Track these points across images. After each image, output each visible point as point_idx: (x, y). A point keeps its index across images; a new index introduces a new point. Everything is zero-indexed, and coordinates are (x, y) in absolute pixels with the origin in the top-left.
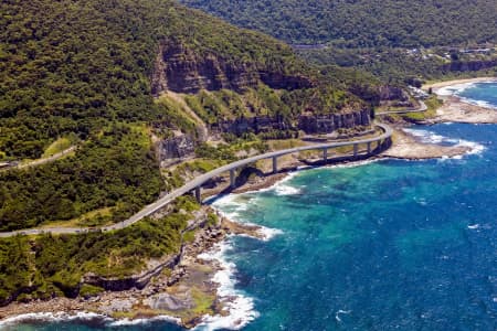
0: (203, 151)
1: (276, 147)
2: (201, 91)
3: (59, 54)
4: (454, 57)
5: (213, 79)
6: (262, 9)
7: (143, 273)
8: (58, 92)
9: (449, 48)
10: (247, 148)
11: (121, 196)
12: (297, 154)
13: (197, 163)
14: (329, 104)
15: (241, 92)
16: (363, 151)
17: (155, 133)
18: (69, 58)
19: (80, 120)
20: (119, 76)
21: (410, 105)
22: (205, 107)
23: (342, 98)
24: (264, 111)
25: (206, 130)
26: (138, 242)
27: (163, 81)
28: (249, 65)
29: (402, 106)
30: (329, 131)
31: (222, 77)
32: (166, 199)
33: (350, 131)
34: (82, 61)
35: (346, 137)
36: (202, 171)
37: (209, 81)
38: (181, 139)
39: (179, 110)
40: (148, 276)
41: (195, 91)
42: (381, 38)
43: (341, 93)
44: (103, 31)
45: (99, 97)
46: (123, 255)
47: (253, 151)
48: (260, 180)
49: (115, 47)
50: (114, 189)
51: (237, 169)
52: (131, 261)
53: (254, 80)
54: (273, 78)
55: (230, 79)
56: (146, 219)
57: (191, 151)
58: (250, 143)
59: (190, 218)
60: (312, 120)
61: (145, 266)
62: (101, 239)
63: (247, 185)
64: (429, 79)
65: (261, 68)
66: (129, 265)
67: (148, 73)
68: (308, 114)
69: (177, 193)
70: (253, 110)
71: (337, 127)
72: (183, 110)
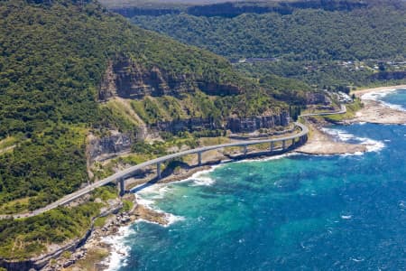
0: (138, 147)
1: (206, 143)
2: (145, 98)
3: (22, 68)
4: (381, 68)
5: (157, 87)
6: (230, 30)
7: (42, 256)
8: (16, 98)
9: (378, 61)
10: (180, 145)
11: (44, 187)
12: (222, 149)
13: (130, 158)
14: (253, 108)
15: (181, 98)
16: (279, 147)
17: (93, 132)
18: (30, 71)
19: (28, 122)
20: (70, 85)
21: (331, 109)
22: (148, 110)
23: (264, 103)
24: (198, 114)
25: (146, 129)
26: (42, 229)
27: (112, 89)
28: (188, 75)
29: (325, 109)
30: (252, 130)
31: (164, 86)
32: (85, 190)
33: (270, 131)
34: (40, 73)
35: (265, 136)
36: (133, 163)
37: (153, 89)
38: (117, 137)
39: (124, 113)
40: (47, 259)
41: (140, 97)
42: (323, 53)
43: (264, 99)
44: (62, 49)
45: (50, 103)
46: (27, 240)
47: (184, 146)
48: (184, 172)
49: (70, 62)
50: (38, 181)
51: (164, 162)
52: (33, 245)
53: (192, 88)
54: (209, 87)
55: (172, 87)
56: (59, 207)
57: (127, 147)
58: (183, 140)
59: (104, 206)
60: (237, 121)
61: (46, 250)
62: (11, 225)
63: (172, 176)
64: (359, 86)
65: (199, 78)
66: (30, 249)
67: (97, 83)
68: (234, 116)
69: (99, 184)
70: (188, 113)
71: (258, 127)
72: (128, 113)
